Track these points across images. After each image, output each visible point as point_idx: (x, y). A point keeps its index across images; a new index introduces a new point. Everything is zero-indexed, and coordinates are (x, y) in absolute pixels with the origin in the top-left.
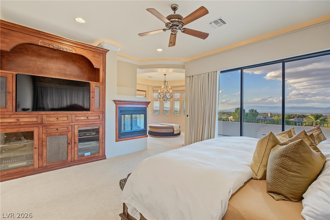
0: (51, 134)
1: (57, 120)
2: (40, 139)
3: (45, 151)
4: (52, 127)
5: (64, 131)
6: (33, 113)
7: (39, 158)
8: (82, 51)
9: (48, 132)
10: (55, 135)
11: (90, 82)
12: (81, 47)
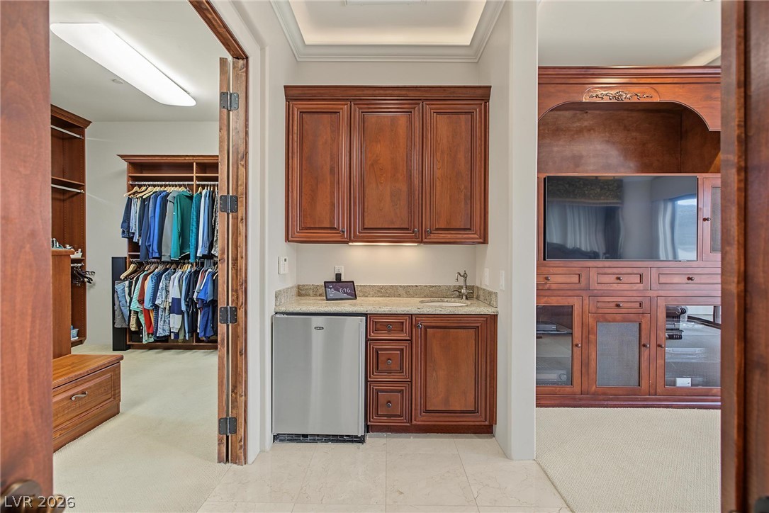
0: (607, 316)
1: (618, 281)
2: (584, 325)
3: (594, 354)
4: (607, 299)
5: (633, 311)
6: (572, 265)
7: (583, 371)
8: (677, 90)
9: (600, 311)
10: (614, 321)
11: (698, 175)
12: (676, 80)
